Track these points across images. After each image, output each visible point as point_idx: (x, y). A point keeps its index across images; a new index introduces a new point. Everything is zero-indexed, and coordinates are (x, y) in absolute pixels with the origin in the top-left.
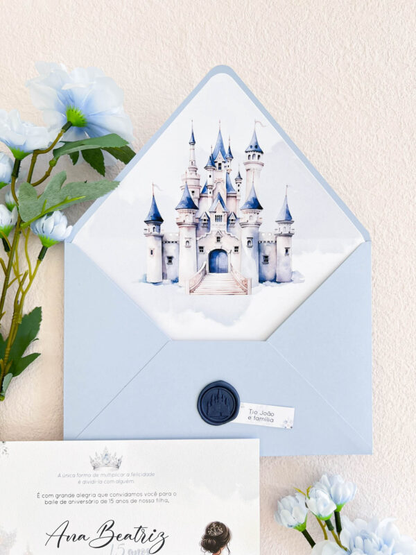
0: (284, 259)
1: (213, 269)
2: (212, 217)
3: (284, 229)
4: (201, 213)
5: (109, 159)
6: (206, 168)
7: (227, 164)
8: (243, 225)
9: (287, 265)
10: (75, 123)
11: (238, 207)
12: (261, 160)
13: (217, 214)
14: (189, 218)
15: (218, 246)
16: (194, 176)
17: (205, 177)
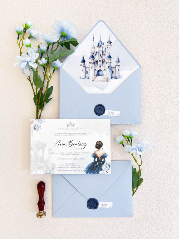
0: (117, 72)
1: (98, 75)
2: (98, 61)
3: (117, 64)
4: (95, 60)
5: (71, 46)
6: (97, 47)
7: (102, 46)
8: (107, 63)
9: (119, 74)
10: (63, 36)
11: (105, 57)
12: (111, 45)
13: (100, 60)
14: (92, 61)
15: (100, 69)
16: (94, 49)
17: (97, 49)
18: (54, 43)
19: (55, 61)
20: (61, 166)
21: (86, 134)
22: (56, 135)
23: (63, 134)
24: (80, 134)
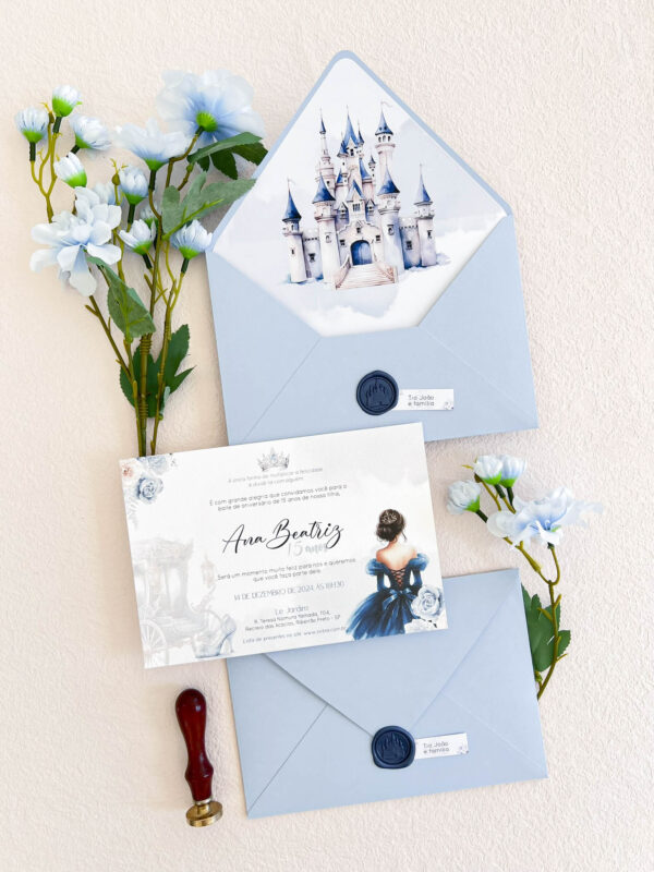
0: (427, 242)
1: (356, 261)
2: (350, 207)
3: (423, 211)
4: (338, 204)
5: (241, 162)
6: (339, 155)
7: (359, 149)
8: (382, 212)
9: (431, 247)
10: (206, 129)
11: (374, 192)
12: (392, 141)
13: (355, 203)
14: (327, 212)
15: (359, 238)
16: (327, 165)
17: (339, 165)
18: (172, 160)
19: (184, 230)
20: (256, 622)
21: (337, 490)
22: (224, 509)
23: (248, 502)
24: (315, 493)
